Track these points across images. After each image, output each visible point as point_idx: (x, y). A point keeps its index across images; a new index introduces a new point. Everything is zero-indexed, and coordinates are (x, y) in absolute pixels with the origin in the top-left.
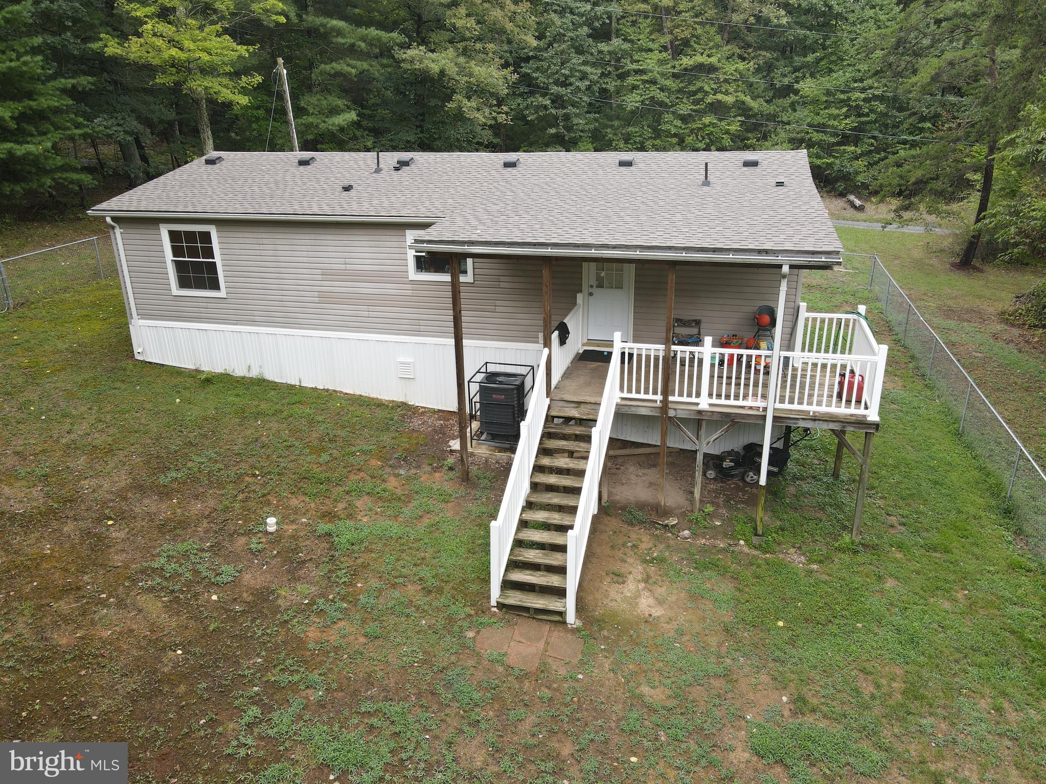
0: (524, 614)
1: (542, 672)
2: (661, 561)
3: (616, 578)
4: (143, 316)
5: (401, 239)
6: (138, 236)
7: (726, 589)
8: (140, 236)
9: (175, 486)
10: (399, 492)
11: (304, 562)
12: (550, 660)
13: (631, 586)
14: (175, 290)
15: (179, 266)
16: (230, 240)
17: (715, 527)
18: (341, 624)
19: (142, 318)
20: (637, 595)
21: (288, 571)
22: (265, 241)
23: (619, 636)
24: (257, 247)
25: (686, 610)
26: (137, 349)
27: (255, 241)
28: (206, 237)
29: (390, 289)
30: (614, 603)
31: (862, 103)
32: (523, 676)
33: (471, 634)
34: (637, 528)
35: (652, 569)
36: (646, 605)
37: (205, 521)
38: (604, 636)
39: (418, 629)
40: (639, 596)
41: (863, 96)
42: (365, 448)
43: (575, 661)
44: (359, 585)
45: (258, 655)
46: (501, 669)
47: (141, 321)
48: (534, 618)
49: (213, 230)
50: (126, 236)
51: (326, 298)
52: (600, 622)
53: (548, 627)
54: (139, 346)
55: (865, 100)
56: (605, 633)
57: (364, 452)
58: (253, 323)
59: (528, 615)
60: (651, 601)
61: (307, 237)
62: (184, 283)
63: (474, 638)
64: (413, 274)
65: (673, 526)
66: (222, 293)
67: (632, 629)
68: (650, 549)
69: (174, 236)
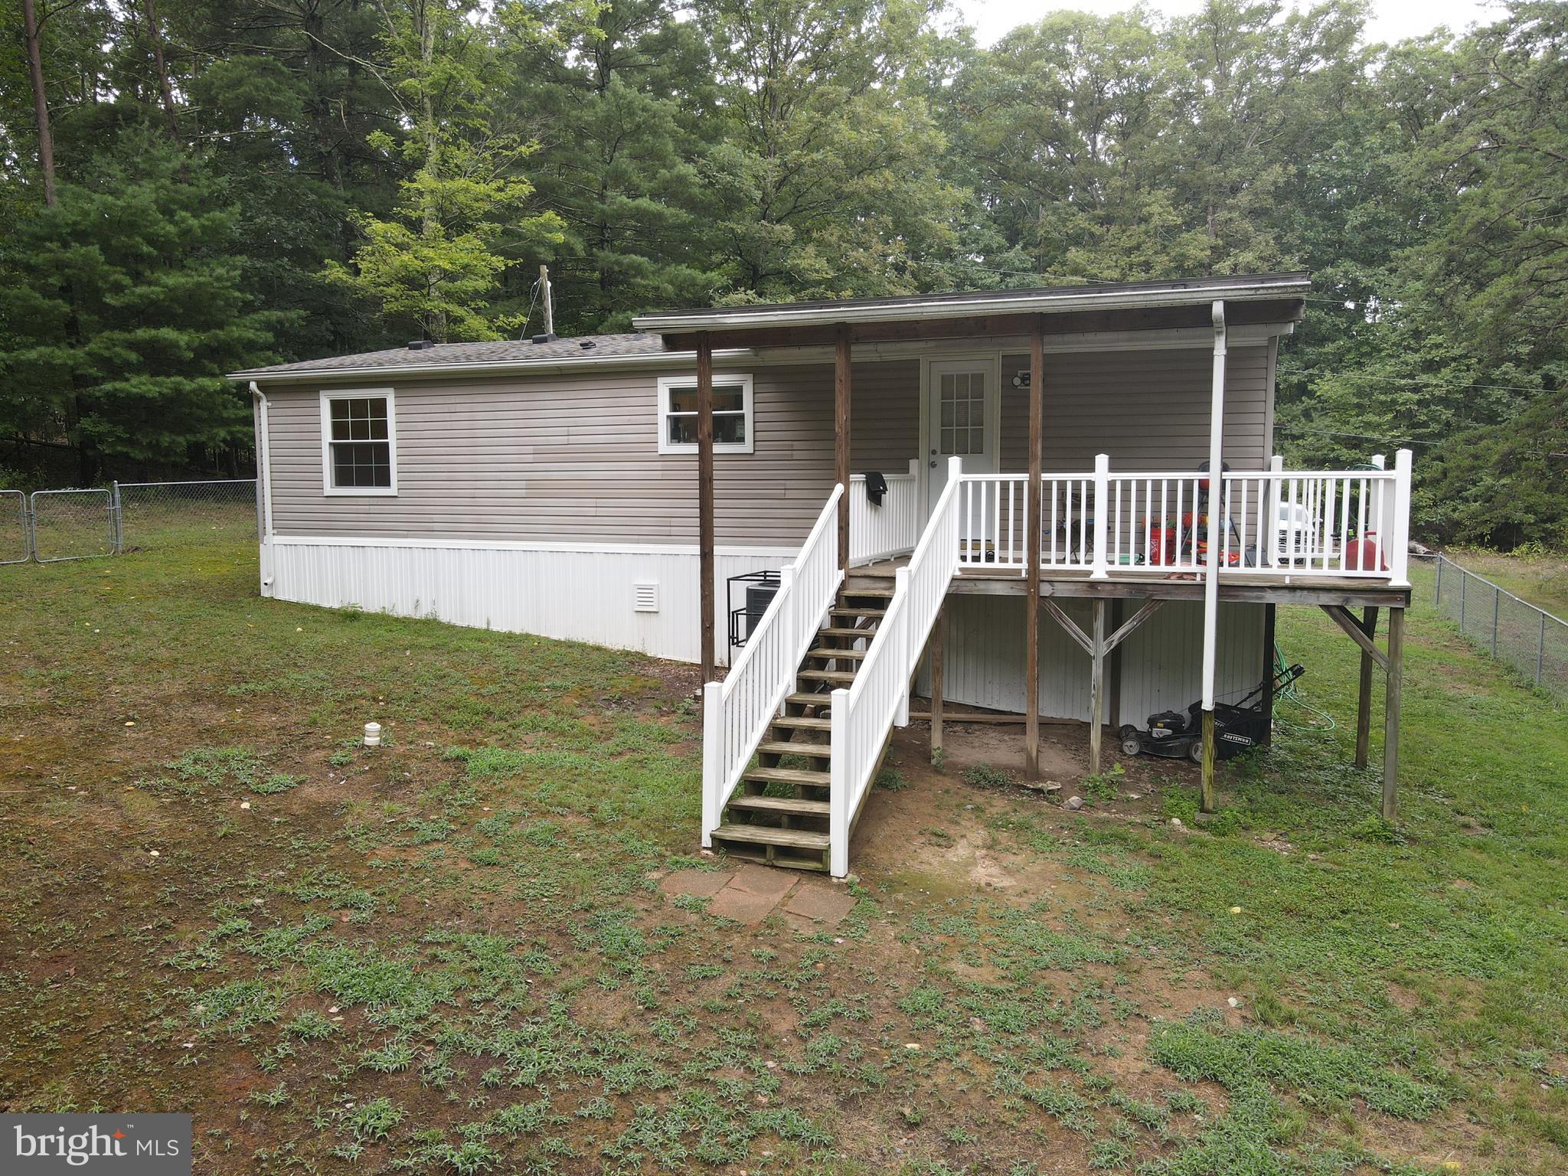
0: (757, 859)
1: (771, 927)
2: (1022, 828)
3: (934, 839)
4: (280, 530)
5: (650, 392)
6: (289, 412)
7: (1139, 866)
8: (293, 409)
9: (248, 698)
10: (596, 729)
11: (409, 782)
12: (788, 918)
13: (961, 851)
14: (329, 488)
15: (341, 453)
16: (412, 409)
17: (1128, 800)
18: (436, 846)
19: (279, 534)
20: (972, 862)
21: (377, 790)
22: (459, 408)
23: (923, 902)
24: (447, 416)
25: (1058, 882)
26: (265, 578)
27: (446, 408)
28: (380, 406)
29: (631, 470)
30: (927, 867)
31: (1416, 408)
32: (733, 927)
33: (656, 875)
34: (987, 793)
35: (1003, 836)
36: (983, 872)
37: (274, 732)
38: (897, 901)
39: (563, 861)
40: (975, 864)
41: (1416, 397)
42: (558, 683)
43: (835, 922)
44: (486, 809)
45: (282, 868)
46: (695, 918)
47: (276, 537)
48: (773, 867)
49: (390, 396)
50: (273, 412)
51: (536, 489)
52: (892, 885)
53: (795, 879)
54: (269, 575)
55: (1419, 403)
56: (900, 897)
57: (554, 688)
58: (430, 533)
59: (762, 861)
60: (995, 870)
61: (518, 397)
62: (343, 478)
63: (659, 881)
64: (664, 445)
65: (1051, 792)
66: (392, 490)
67: (949, 897)
68: (1007, 813)
69: (338, 407)
